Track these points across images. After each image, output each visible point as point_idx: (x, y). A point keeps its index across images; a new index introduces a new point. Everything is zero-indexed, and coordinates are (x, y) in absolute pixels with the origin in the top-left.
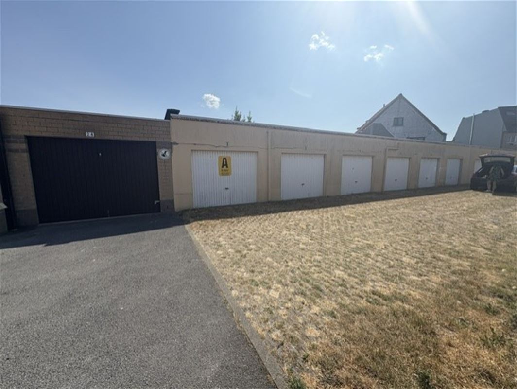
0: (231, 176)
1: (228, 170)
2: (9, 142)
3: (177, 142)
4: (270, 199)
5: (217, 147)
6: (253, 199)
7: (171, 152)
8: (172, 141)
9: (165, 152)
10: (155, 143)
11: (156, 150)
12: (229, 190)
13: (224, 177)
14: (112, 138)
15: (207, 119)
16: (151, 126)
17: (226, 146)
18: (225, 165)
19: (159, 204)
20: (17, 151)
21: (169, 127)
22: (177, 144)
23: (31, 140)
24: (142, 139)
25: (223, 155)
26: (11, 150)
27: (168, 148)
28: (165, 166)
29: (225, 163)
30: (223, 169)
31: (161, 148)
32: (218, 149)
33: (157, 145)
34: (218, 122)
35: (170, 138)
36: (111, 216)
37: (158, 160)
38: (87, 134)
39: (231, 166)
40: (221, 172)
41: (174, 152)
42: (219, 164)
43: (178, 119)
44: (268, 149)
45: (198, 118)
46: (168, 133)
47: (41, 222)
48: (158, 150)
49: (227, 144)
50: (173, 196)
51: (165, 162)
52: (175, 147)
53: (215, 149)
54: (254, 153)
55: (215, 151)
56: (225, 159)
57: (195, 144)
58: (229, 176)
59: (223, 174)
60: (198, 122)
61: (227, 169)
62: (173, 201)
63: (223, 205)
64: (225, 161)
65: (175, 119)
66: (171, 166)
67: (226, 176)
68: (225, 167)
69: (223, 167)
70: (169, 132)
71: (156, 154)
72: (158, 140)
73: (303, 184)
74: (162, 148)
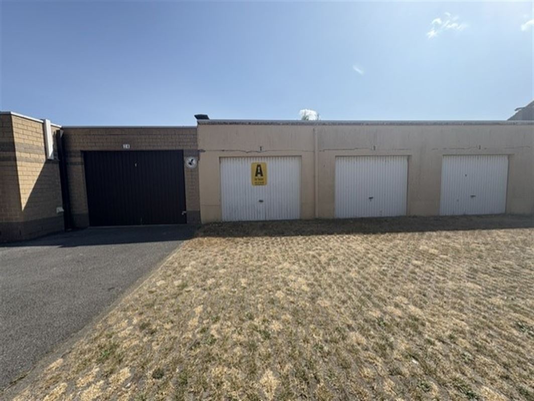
0: (266, 186)
1: (262, 179)
2: (71, 156)
3: (205, 150)
4: (317, 216)
5: (247, 152)
6: (295, 215)
7: (198, 160)
8: (199, 149)
9: (192, 160)
10: (182, 151)
11: (183, 159)
12: (264, 203)
13: (258, 186)
14: (144, 148)
15: (237, 122)
16: (179, 135)
17: (259, 151)
18: (259, 173)
19: (185, 214)
20: (75, 164)
21: (196, 134)
22: (204, 151)
23: (85, 154)
24: (170, 148)
25: (257, 162)
26: (72, 163)
27: (194, 156)
28: (192, 175)
29: (259, 171)
30: (257, 177)
31: (187, 156)
32: (250, 154)
33: (184, 154)
34: (250, 123)
35: (197, 145)
36: (143, 224)
37: (185, 169)
38: (124, 146)
39: (266, 175)
40: (254, 181)
41: (201, 159)
42: (252, 172)
43: (205, 124)
44: (314, 152)
45: (226, 122)
46: (195, 140)
47: (91, 225)
48: (185, 158)
49: (261, 148)
50: (199, 207)
51: (192, 170)
52: (202, 154)
53: (247, 155)
54: (296, 158)
55: (247, 157)
56: (259, 166)
57: (223, 151)
58: (264, 186)
59: (256, 184)
60: (226, 126)
61: (262, 177)
62: (200, 211)
63: (256, 219)
64: (259, 168)
65: (203, 124)
66: (198, 175)
67: (261, 186)
68: (259, 175)
69: (256, 175)
70: (196, 138)
71: (183, 162)
72: (185, 148)
73: (371, 198)
74: (190, 156)
